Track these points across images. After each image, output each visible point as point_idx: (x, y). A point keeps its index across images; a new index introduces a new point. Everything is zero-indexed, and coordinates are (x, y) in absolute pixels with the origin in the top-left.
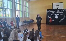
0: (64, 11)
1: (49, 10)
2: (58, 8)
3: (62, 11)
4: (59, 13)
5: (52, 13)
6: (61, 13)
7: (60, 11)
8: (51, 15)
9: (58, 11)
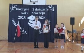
0: (47, 10)
1: (14, 5)
2: (34, 3)
3: (44, 10)
4: (38, 13)
5: (22, 13)
6: (41, 15)
7: (40, 10)
8: (20, 17)
9: (36, 10)
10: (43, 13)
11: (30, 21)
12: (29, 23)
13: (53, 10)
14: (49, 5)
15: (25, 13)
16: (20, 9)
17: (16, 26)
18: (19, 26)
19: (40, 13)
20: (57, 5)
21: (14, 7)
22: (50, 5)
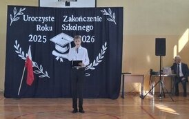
0: (99, 19)
1: (18, 8)
2: (68, 4)
3: (90, 19)
4: (76, 28)
5: (38, 28)
6: (84, 33)
7: (81, 19)
8: (33, 38)
9: (72, 19)
10: (89, 28)
11: (58, 48)
12: (54, 53)
13: (113, 20)
14: (103, 9)
15: (46, 28)
16: (34, 19)
17: (24, 58)
18: (30, 58)
19: (80, 28)
20: (122, 8)
21: (19, 14)
22: (107, 9)
